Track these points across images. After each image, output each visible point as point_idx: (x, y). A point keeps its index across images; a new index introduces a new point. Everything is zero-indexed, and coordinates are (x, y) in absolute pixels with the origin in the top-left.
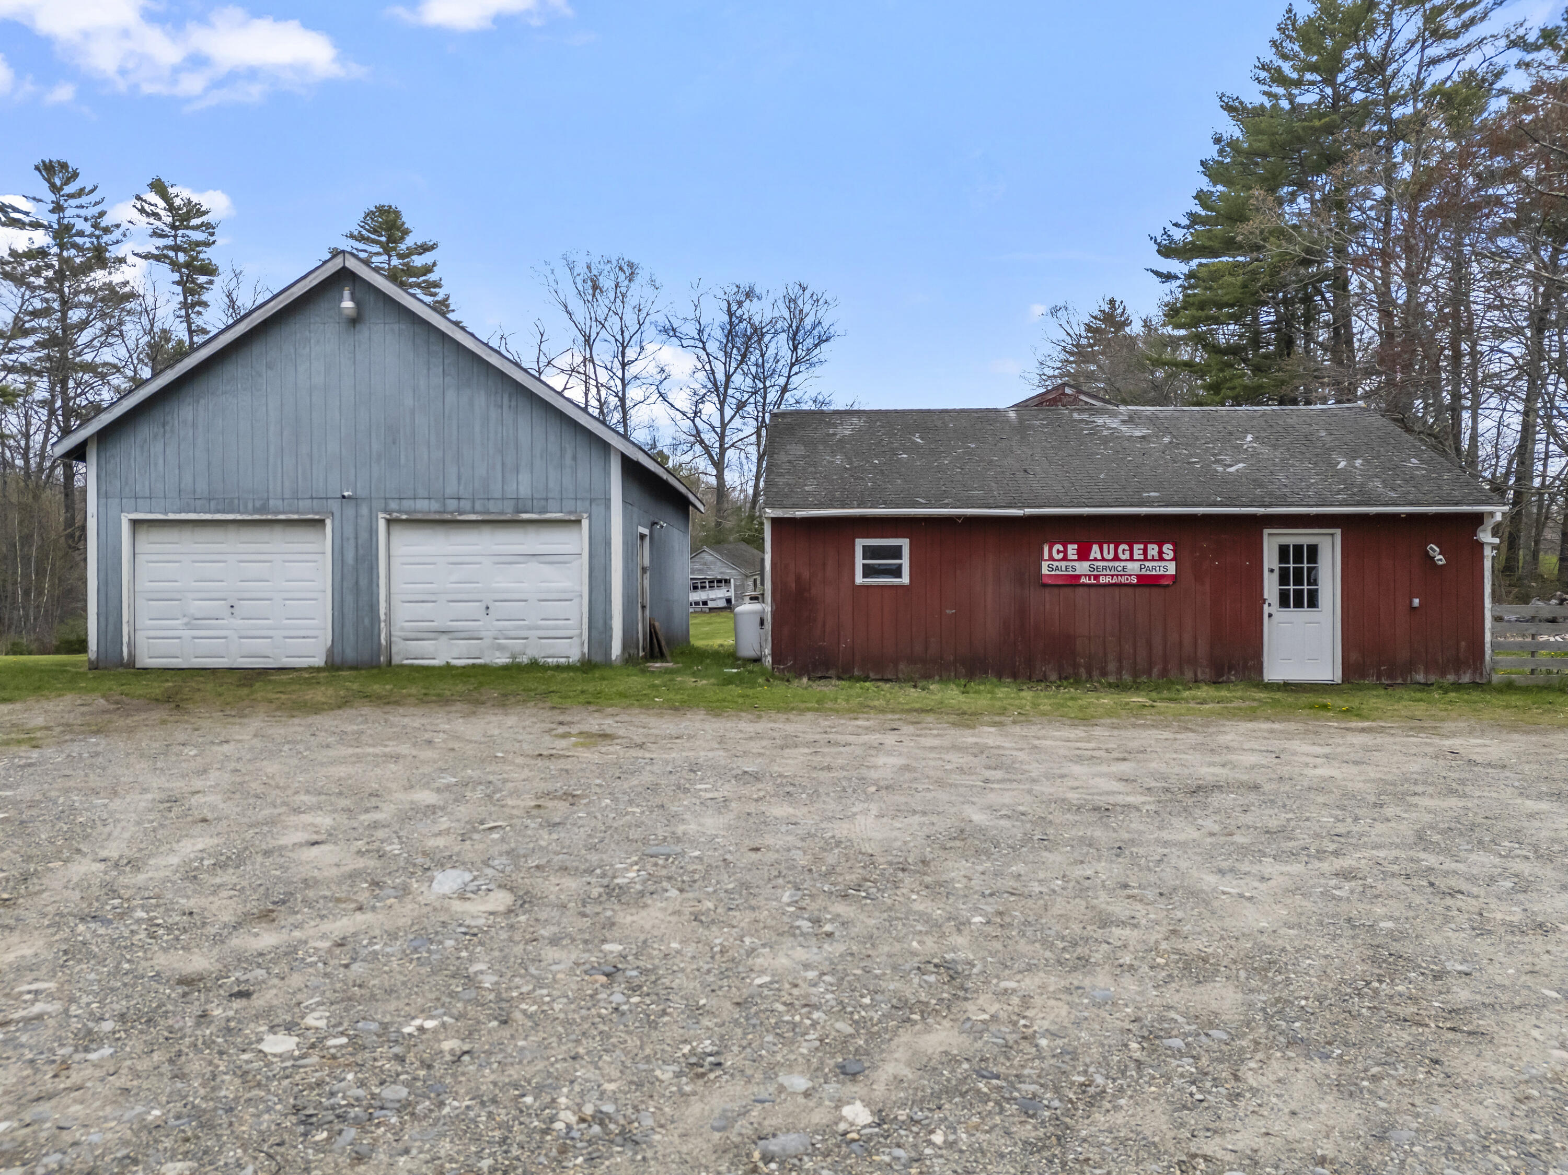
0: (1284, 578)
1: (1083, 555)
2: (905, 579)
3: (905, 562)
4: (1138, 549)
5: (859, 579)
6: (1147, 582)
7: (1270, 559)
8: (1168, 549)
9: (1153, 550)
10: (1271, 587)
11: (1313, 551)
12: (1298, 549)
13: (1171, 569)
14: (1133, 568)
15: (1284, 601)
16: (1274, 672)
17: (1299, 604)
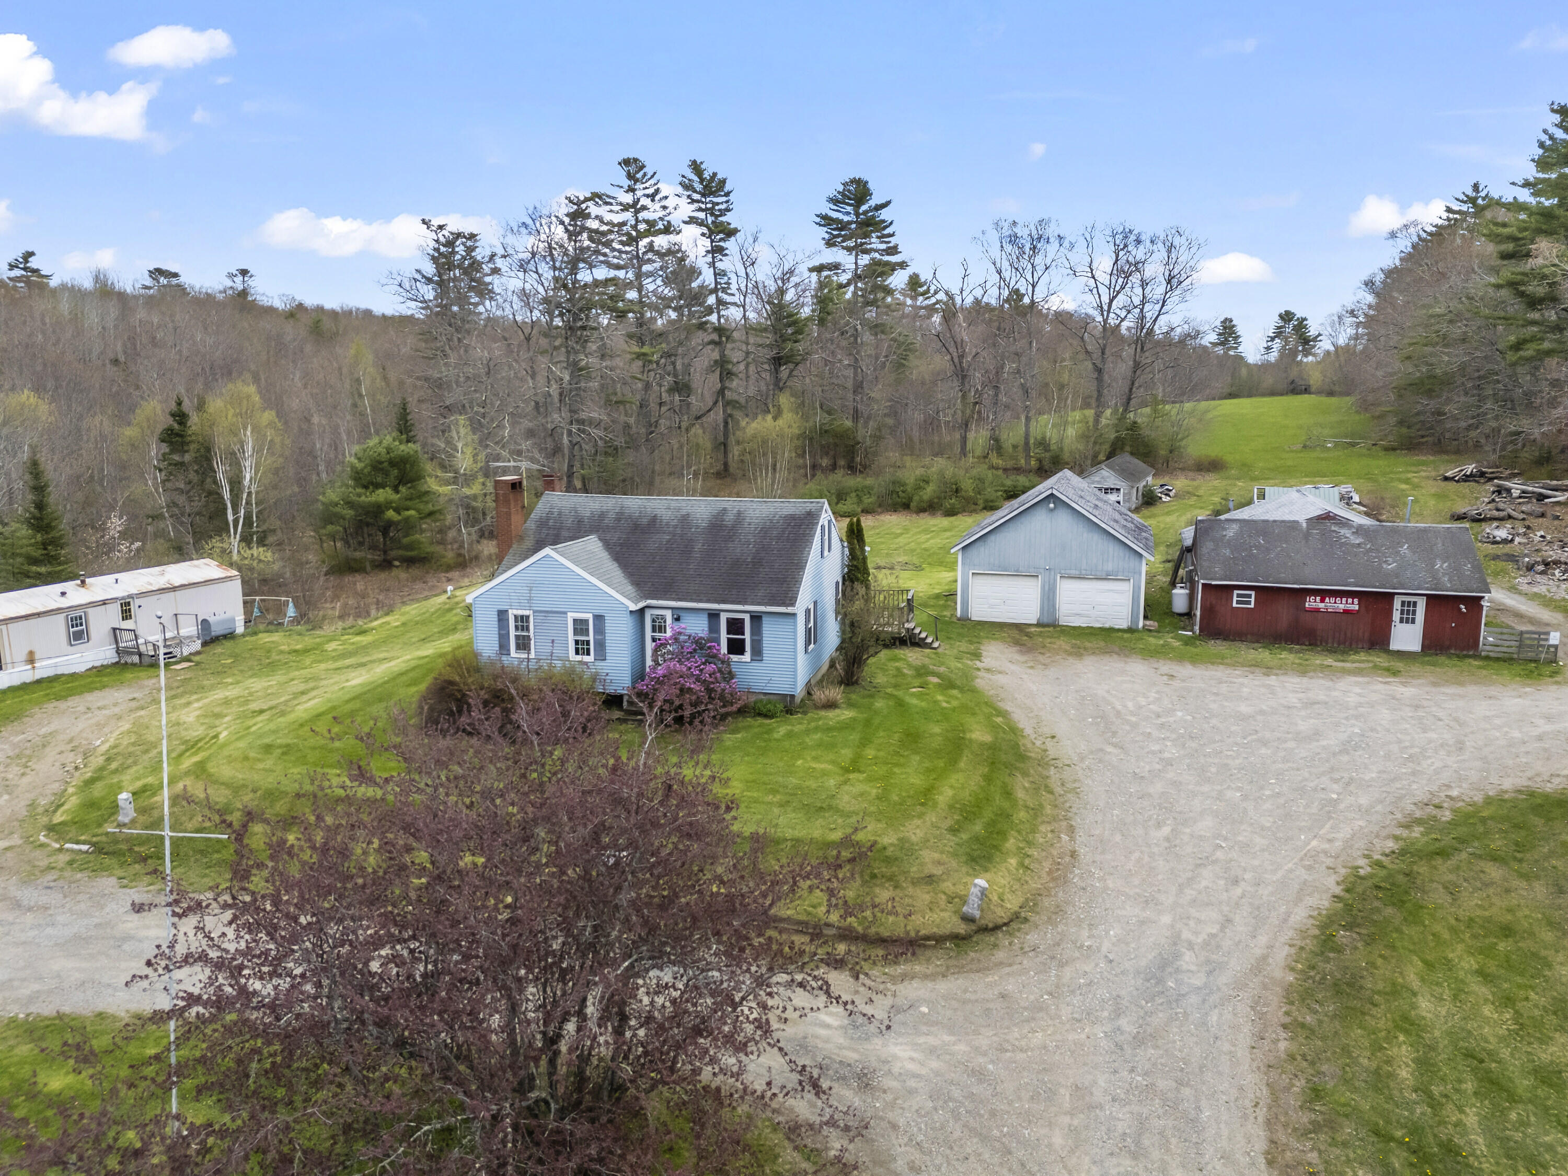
0: (1402, 612)
1: (1322, 601)
2: (1252, 606)
3: (1253, 600)
4: (1344, 600)
5: (1235, 605)
6: (1346, 612)
7: (1397, 604)
8: (1356, 601)
9: (1350, 600)
10: (1396, 616)
11: (1415, 604)
12: (1409, 603)
13: (1357, 607)
14: (1342, 606)
15: (1401, 621)
16: (1394, 646)
17: (1407, 622)
